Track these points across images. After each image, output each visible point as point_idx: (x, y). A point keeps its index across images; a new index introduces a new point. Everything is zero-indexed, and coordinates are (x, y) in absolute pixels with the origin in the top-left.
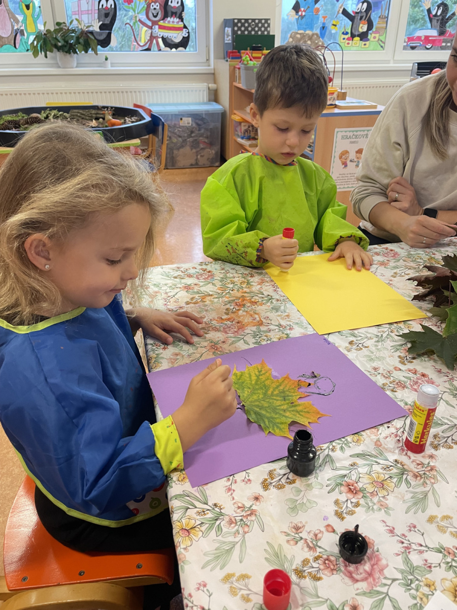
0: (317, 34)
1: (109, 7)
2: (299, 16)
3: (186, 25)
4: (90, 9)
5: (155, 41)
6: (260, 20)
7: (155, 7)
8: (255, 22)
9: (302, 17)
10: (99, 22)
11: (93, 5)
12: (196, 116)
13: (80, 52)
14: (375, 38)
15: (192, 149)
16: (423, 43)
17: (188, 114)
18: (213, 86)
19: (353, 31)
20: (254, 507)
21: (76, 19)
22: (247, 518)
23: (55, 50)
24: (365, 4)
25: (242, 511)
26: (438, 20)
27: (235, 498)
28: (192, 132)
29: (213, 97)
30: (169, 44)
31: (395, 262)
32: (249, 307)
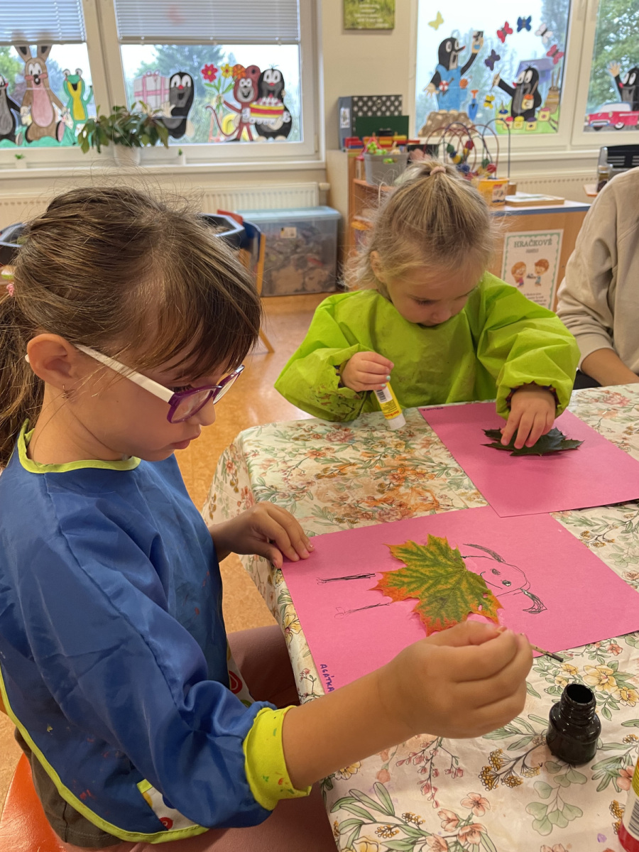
0: (465, 114)
1: (184, 84)
2: (441, 91)
3: (288, 106)
4: (159, 88)
5: (245, 129)
6: (388, 97)
7: (246, 84)
8: (381, 100)
9: (444, 92)
10: (171, 104)
11: (163, 82)
12: (301, 225)
13: (145, 145)
14: (544, 116)
15: (297, 270)
16: (611, 122)
17: (291, 223)
18: (324, 185)
19: (515, 109)
20: (475, 819)
21: (140, 102)
22: (466, 840)
23: (111, 143)
24: (530, 74)
25: (456, 827)
26: (630, 91)
27: (440, 802)
28: (297, 246)
29: (324, 200)
30: (264, 132)
31: (625, 412)
32: (413, 480)
